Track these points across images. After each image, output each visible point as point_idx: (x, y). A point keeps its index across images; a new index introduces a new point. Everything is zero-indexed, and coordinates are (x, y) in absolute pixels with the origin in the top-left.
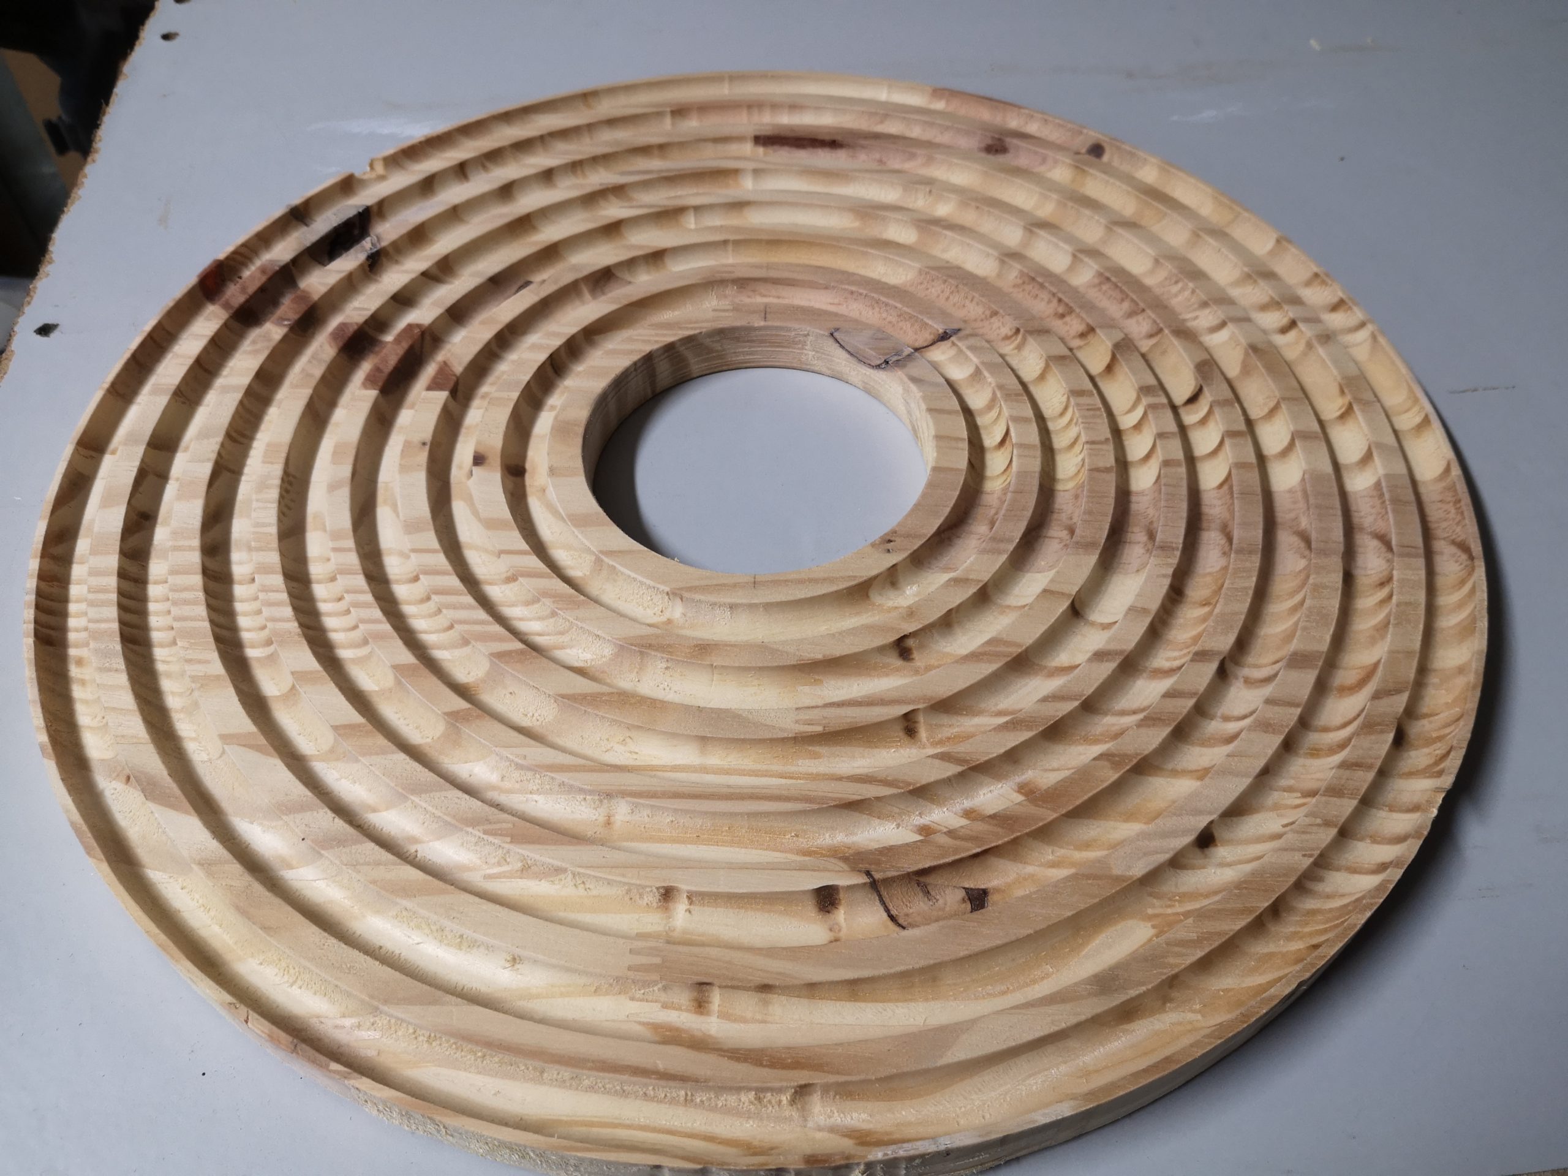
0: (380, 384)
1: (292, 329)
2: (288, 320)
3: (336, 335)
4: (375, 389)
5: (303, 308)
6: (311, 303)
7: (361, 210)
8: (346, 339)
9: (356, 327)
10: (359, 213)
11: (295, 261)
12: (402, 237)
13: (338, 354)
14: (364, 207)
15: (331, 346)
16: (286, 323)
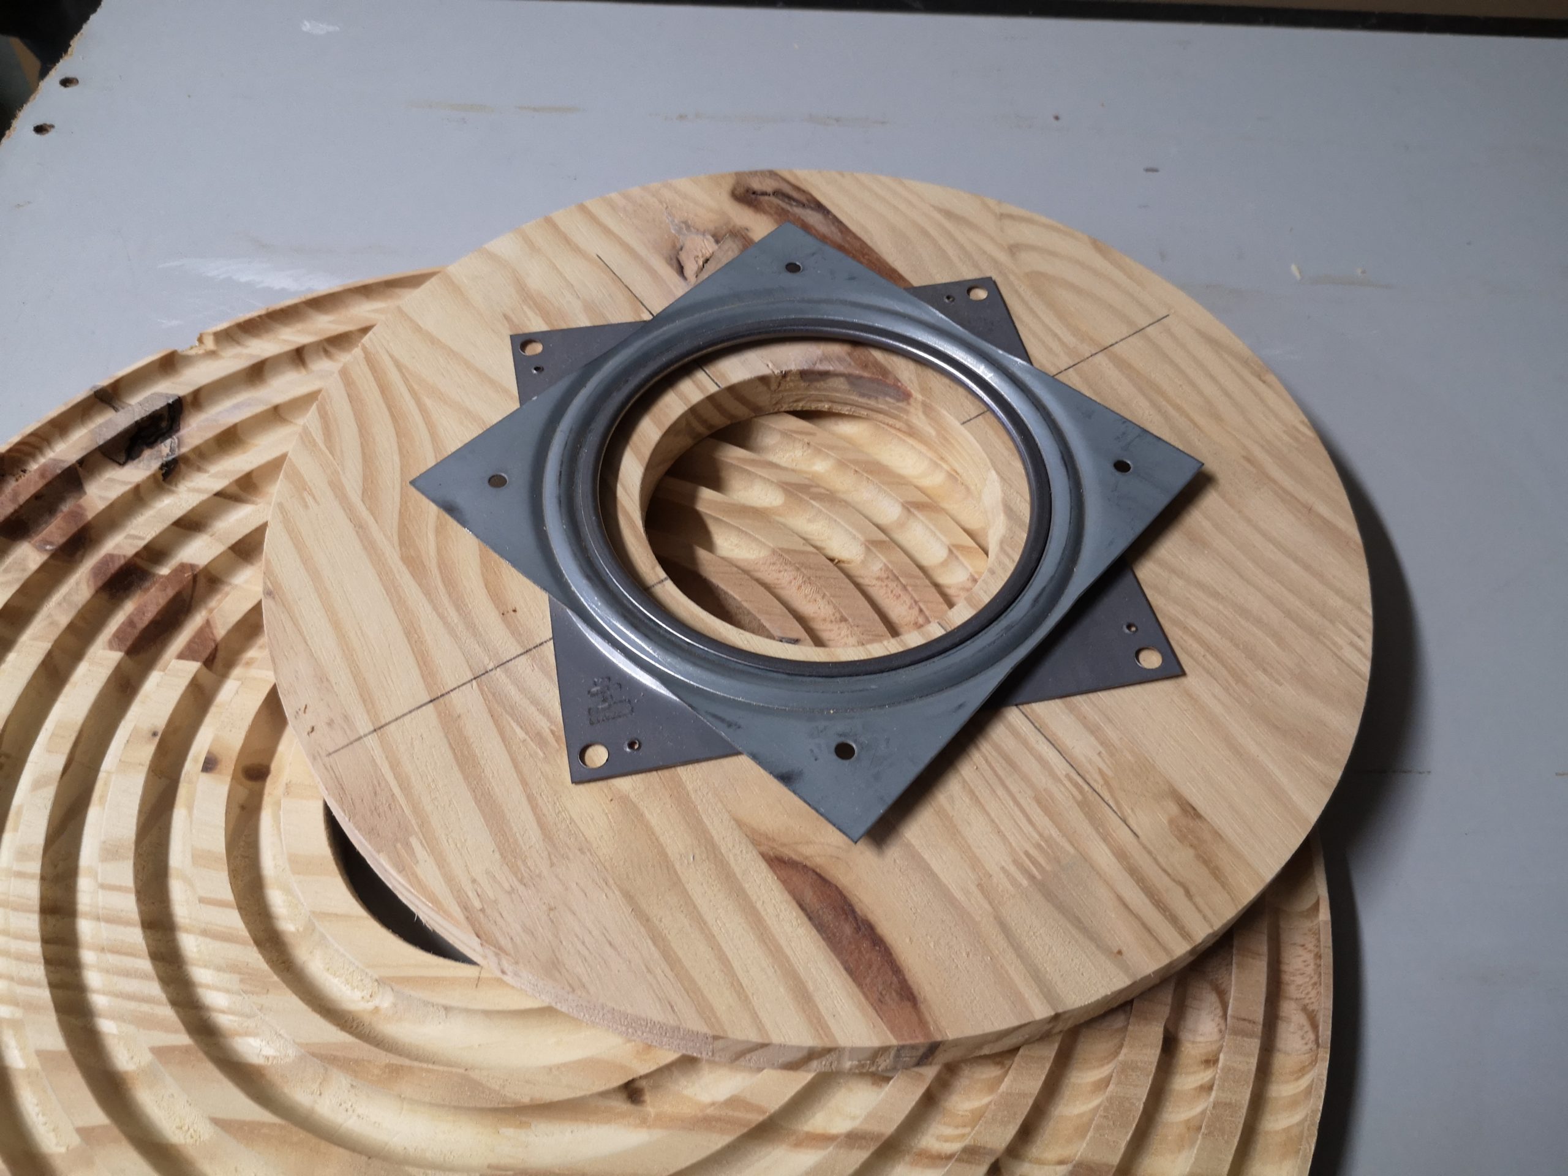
0: (129, 643)
1: (54, 555)
2: (51, 543)
3: (96, 571)
4: (120, 650)
5: (74, 529)
6: (85, 522)
7: (170, 401)
8: (109, 575)
9: (122, 562)
10: (169, 405)
11: (81, 462)
12: (206, 442)
13: (94, 596)
14: (177, 398)
15: (89, 586)
16: (48, 547)
